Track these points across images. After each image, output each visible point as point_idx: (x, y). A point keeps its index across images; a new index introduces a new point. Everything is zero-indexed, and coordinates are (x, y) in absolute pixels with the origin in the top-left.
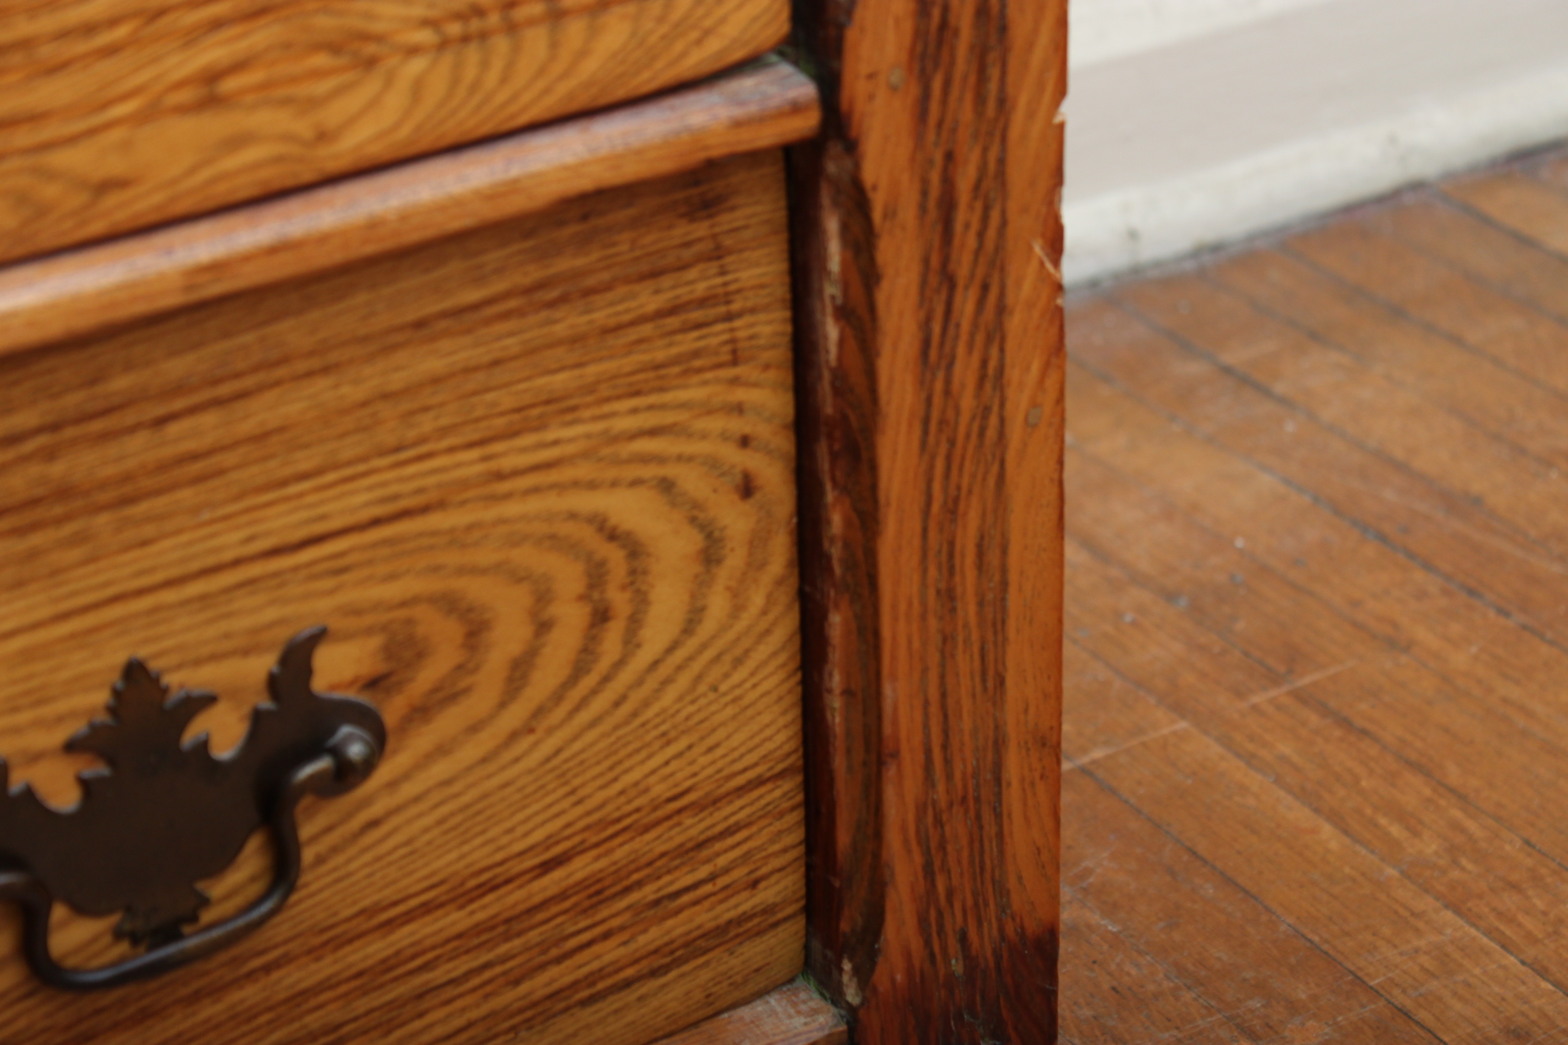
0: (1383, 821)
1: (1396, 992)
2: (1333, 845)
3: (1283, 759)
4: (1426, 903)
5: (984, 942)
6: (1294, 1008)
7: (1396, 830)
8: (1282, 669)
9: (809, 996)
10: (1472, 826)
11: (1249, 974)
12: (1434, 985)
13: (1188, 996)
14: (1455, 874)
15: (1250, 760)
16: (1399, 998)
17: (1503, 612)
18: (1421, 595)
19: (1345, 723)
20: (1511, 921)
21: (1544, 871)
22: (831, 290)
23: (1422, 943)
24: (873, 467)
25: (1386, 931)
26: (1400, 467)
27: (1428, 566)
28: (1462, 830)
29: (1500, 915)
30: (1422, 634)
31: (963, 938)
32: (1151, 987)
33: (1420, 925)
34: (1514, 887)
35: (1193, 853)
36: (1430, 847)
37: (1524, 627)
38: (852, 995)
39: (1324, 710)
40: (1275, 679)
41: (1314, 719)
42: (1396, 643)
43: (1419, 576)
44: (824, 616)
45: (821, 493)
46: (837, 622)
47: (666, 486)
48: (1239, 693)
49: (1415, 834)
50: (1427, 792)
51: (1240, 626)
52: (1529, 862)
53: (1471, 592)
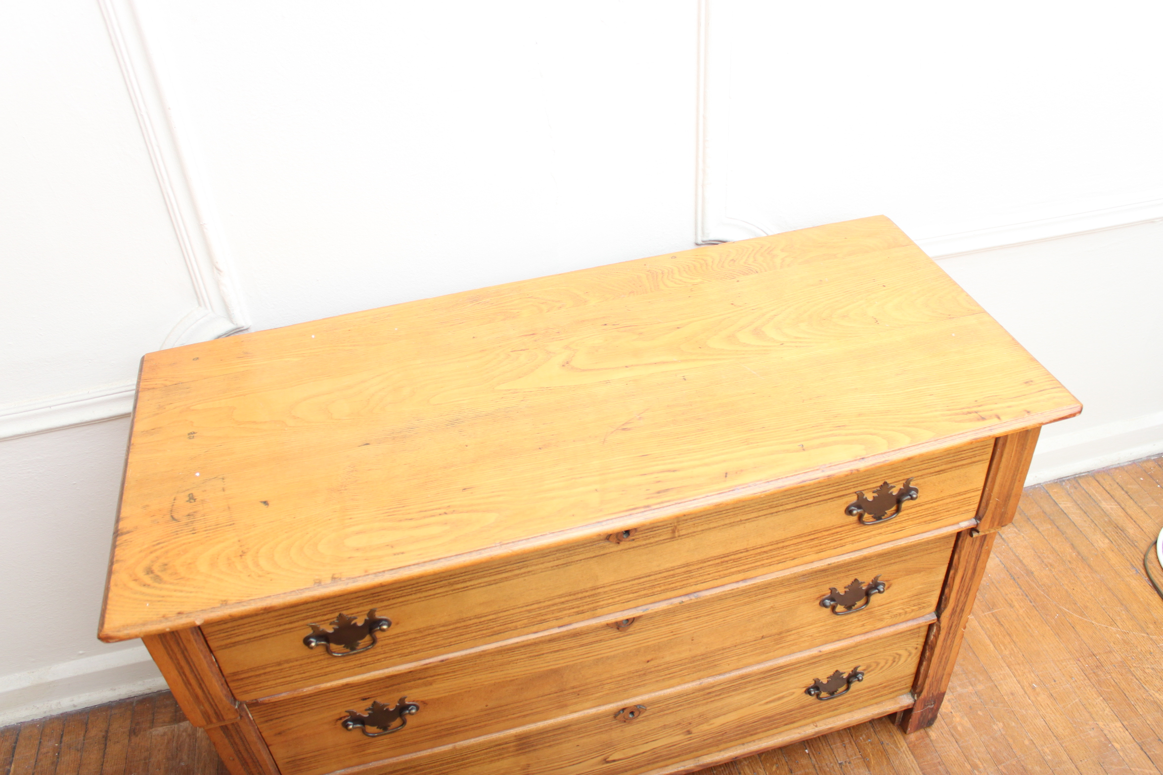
0: (1001, 645)
1: (996, 682)
2: (992, 649)
3: (988, 628)
4: (1004, 665)
5: (935, 694)
6: (979, 681)
7: (1003, 648)
8: (991, 607)
9: (910, 696)
10: (1015, 649)
11: (974, 673)
12: (1002, 681)
13: (964, 675)
14: (1010, 659)
15: (982, 627)
16: (996, 683)
17: (1031, 602)
18: (1018, 595)
19: (999, 622)
20: (1017, 671)
21: (1024, 662)
22: (933, 633)
23: (1002, 673)
24: (934, 651)
25: (997, 669)
26: (1021, 561)
27: (1021, 588)
28: (1013, 651)
29: (1015, 669)
30: (1016, 604)
31: (933, 693)
32: (958, 672)
33: (1002, 669)
34: (1019, 664)
35: (969, 645)
36: (1007, 653)
37: (1034, 606)
38: (916, 698)
39: (997, 619)
40: (990, 610)
41: (994, 620)
42: (1011, 606)
43: (1018, 590)
44: (923, 662)
45: (926, 650)
46: (924, 663)
47: (906, 649)
48: (983, 612)
49: (1006, 649)
50: (1009, 640)
51: (986, 596)
52: (1022, 659)
53: (1027, 596)
